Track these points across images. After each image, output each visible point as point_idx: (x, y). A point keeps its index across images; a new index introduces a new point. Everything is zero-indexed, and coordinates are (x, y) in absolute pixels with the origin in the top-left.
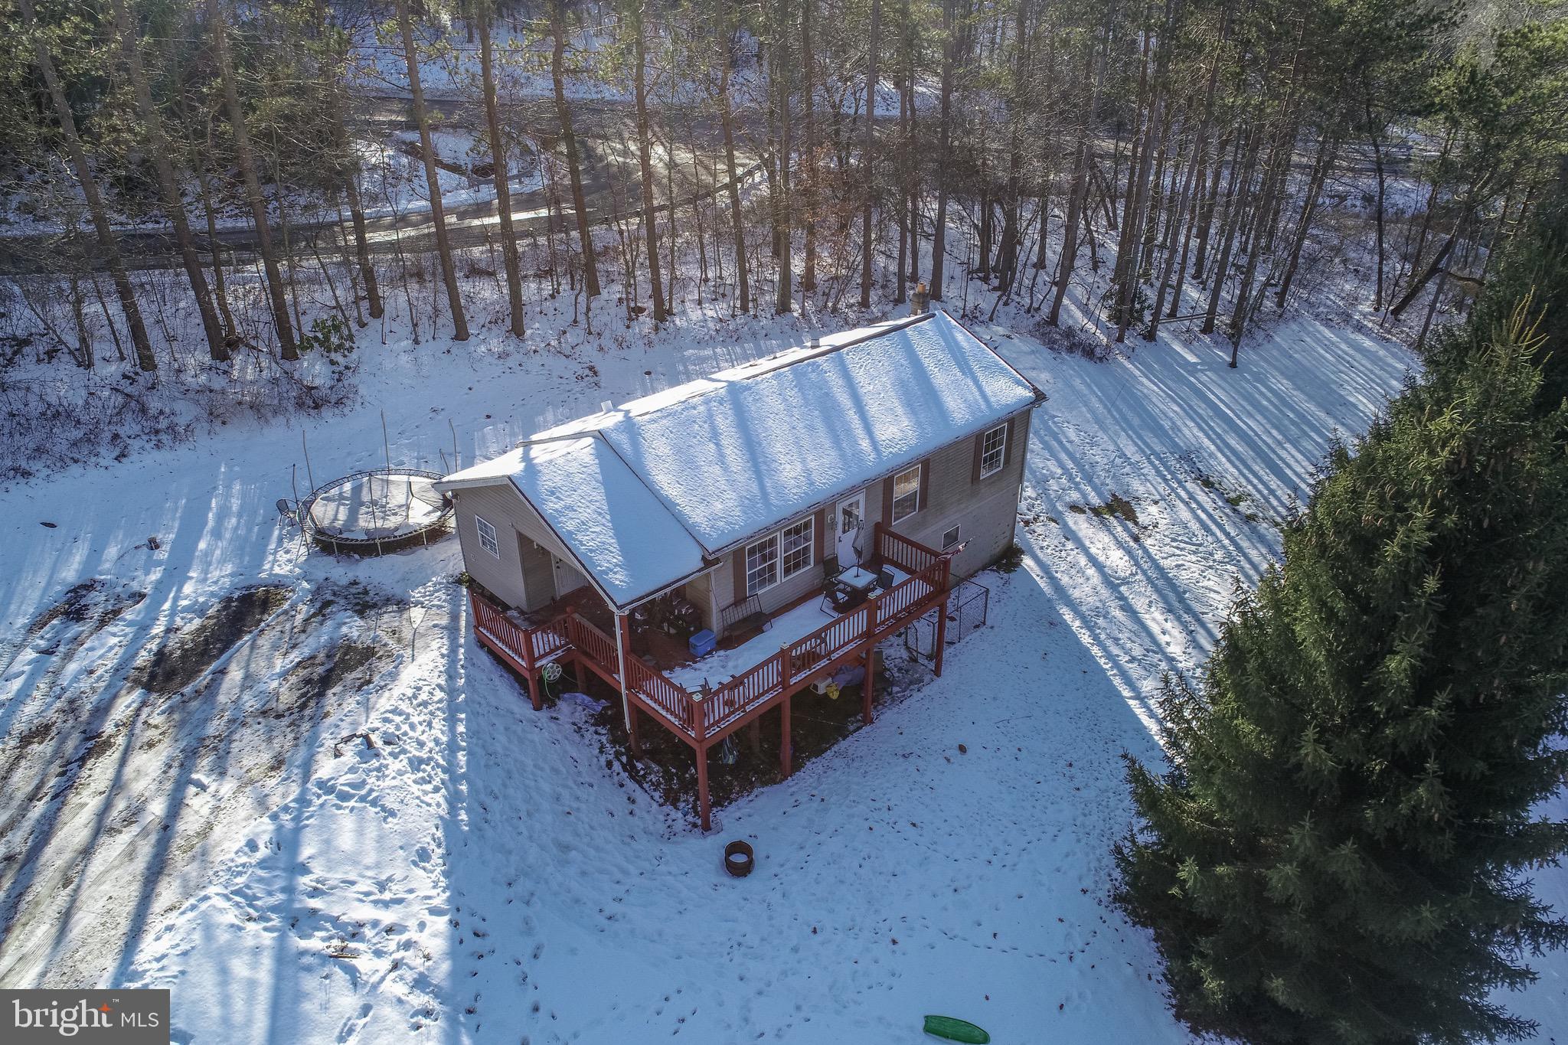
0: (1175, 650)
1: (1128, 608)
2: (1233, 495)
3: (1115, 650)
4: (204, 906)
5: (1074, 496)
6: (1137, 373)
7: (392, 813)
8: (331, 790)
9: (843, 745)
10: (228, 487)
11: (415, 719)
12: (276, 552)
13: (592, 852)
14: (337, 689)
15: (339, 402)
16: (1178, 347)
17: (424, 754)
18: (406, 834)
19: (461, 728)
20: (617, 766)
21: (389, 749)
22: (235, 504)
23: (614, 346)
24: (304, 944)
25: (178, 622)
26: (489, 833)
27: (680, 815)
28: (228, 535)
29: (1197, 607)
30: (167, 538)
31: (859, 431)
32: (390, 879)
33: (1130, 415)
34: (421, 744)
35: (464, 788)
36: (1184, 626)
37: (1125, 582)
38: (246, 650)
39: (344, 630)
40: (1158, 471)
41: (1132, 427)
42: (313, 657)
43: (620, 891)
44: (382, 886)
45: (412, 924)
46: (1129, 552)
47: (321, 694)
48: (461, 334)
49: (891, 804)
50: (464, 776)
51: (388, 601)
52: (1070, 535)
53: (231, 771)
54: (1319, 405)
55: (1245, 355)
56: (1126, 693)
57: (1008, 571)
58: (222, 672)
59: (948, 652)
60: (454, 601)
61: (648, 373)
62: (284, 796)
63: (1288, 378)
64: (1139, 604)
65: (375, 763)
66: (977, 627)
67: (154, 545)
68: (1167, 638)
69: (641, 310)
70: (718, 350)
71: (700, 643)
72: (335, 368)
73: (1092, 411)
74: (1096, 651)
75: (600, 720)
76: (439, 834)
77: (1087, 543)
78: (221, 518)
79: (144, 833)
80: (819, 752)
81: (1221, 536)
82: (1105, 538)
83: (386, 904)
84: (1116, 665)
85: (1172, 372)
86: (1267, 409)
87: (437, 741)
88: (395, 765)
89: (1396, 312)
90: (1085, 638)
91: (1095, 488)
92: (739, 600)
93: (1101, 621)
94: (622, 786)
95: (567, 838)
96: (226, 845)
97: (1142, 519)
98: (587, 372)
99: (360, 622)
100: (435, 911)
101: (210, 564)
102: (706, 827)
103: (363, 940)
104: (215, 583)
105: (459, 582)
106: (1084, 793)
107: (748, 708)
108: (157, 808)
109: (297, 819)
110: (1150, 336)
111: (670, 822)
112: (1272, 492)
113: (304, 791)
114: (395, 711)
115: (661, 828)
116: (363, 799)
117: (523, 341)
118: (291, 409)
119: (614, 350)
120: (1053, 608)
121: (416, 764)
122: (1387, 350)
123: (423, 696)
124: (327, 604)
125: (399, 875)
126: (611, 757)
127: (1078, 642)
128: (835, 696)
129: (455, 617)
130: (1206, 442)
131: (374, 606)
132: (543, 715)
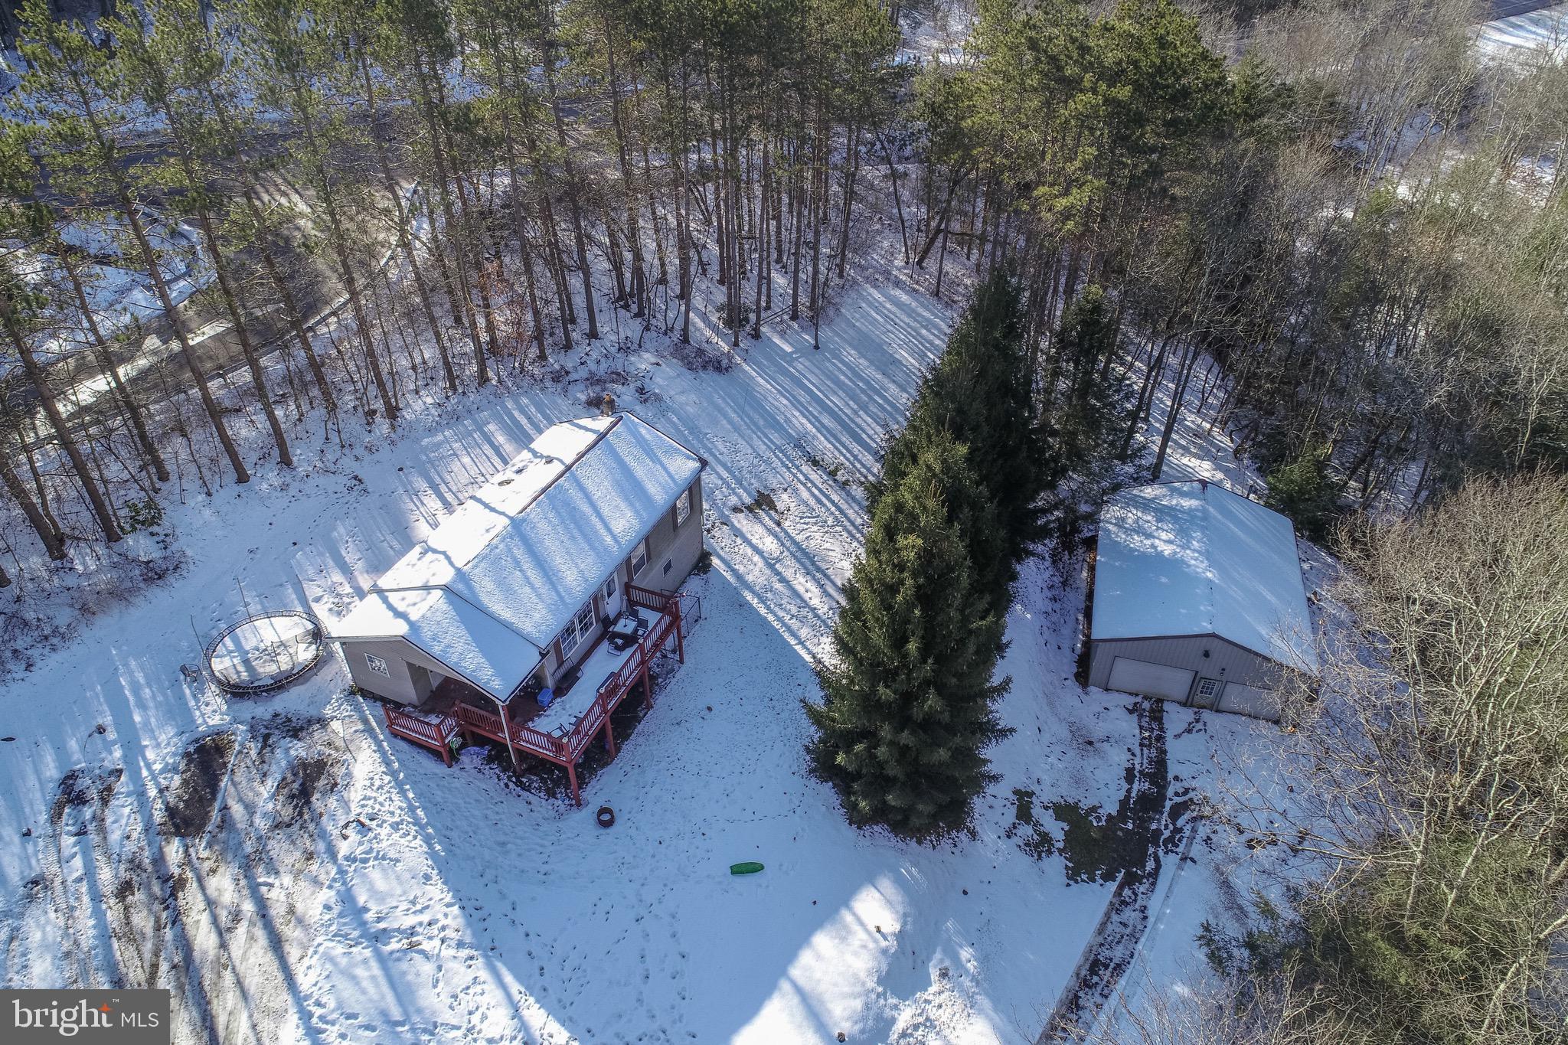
0: (815, 602)
1: (783, 580)
2: (832, 468)
3: (781, 614)
4: (321, 949)
5: (733, 500)
6: (754, 374)
7: (397, 860)
8: (355, 860)
9: (640, 727)
10: (126, 665)
11: (381, 799)
12: (199, 708)
13: (519, 842)
14: (316, 796)
15: (176, 568)
16: (777, 340)
17: (397, 819)
18: (409, 870)
19: (411, 795)
20: (511, 785)
21: (374, 823)
22: (140, 677)
23: (366, 453)
24: (389, 948)
25: (164, 783)
26: (458, 851)
27: (560, 802)
28: (151, 704)
29: (823, 566)
30: (107, 720)
31: (603, 531)
32: (416, 897)
33: (756, 417)
34: (392, 813)
35: (430, 830)
36: (817, 582)
37: (778, 560)
38: (231, 789)
39: (293, 753)
40: (783, 463)
41: (759, 428)
42: (284, 779)
43: (544, 857)
44: (413, 903)
45: (440, 916)
46: (776, 536)
47: (308, 802)
48: (242, 478)
49: (679, 756)
50: (427, 824)
51: (310, 722)
52: (738, 533)
53: (282, 870)
54: (878, 368)
55: (825, 333)
56: (793, 642)
57: (705, 572)
58: (225, 808)
59: (685, 643)
60: (357, 708)
61: (401, 469)
62: (327, 873)
63: (855, 348)
64: (788, 574)
65: (371, 835)
66: (697, 620)
67: (101, 730)
68: (809, 595)
69: (374, 412)
70: (446, 433)
71: (544, 697)
72: (157, 539)
73: (730, 422)
74: (770, 617)
75: (490, 760)
76: (430, 862)
77: (749, 536)
78: (136, 690)
79: (252, 923)
80: (627, 737)
81: (829, 505)
82: (759, 529)
83: (421, 911)
84: (784, 624)
85: (777, 365)
86: (844, 383)
87: (400, 808)
88: (384, 832)
89: (920, 263)
90: (763, 611)
91: (745, 490)
92: (561, 663)
93: (769, 595)
94: (519, 796)
96: (311, 913)
97: (780, 506)
98: (354, 482)
99: (300, 744)
100: (448, 905)
101: (152, 731)
102: (579, 805)
103: (418, 934)
104: (168, 744)
105: (352, 693)
106: (782, 715)
107: (590, 733)
108: (248, 907)
109: (344, 883)
110: (756, 335)
111: (556, 808)
112: (855, 457)
113: (339, 867)
114: (365, 798)
115: (552, 813)
116: (376, 858)
117: (294, 469)
118: (142, 585)
119: (367, 457)
120: (738, 593)
121: (395, 826)
122: (917, 300)
123: (377, 783)
124: (266, 737)
125: (419, 894)
126: (506, 781)
127: (759, 614)
129: (365, 721)
130: (809, 426)
131: (302, 729)
132: (455, 769)
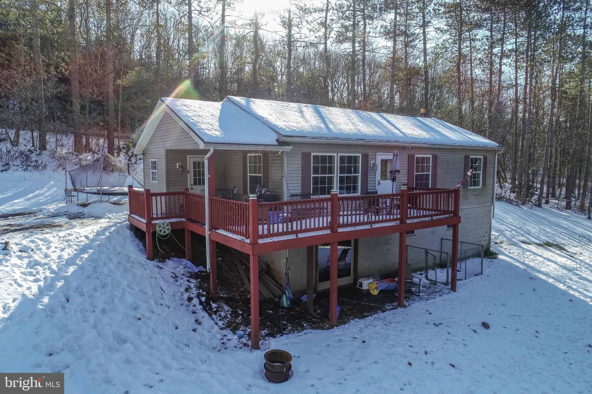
5: (522, 238)
9: (381, 315)
13: (144, 348)
14: (18, 232)
17: (44, 261)
19: (84, 256)
20: (195, 301)
21: (19, 253)
22: (48, 194)
26: (59, 315)
27: (236, 337)
28: (33, 200)
33: (542, 221)
34: (47, 256)
35: (60, 284)
37: (576, 269)
39: (54, 220)
40: (570, 238)
41: (545, 224)
46: (570, 259)
49: (428, 350)
50: (65, 278)
51: (92, 217)
52: (526, 251)
57: (490, 259)
66: (475, 275)
73: (519, 216)
74: (573, 292)
75: (194, 276)
77: (539, 254)
78: (35, 196)
80: (362, 317)
82: (550, 253)
88: (15, 262)
90: (562, 287)
91: (534, 237)
93: (569, 281)
94: (194, 313)
95: (128, 334)
97: (571, 251)
99: (66, 220)
102: (255, 346)
107: (300, 236)
111: (225, 340)
115: (216, 342)
120: (530, 273)
121: (32, 264)
124: (56, 216)
126: (193, 296)
127: (556, 287)
128: (375, 293)
131: (82, 218)
132: (152, 264)
